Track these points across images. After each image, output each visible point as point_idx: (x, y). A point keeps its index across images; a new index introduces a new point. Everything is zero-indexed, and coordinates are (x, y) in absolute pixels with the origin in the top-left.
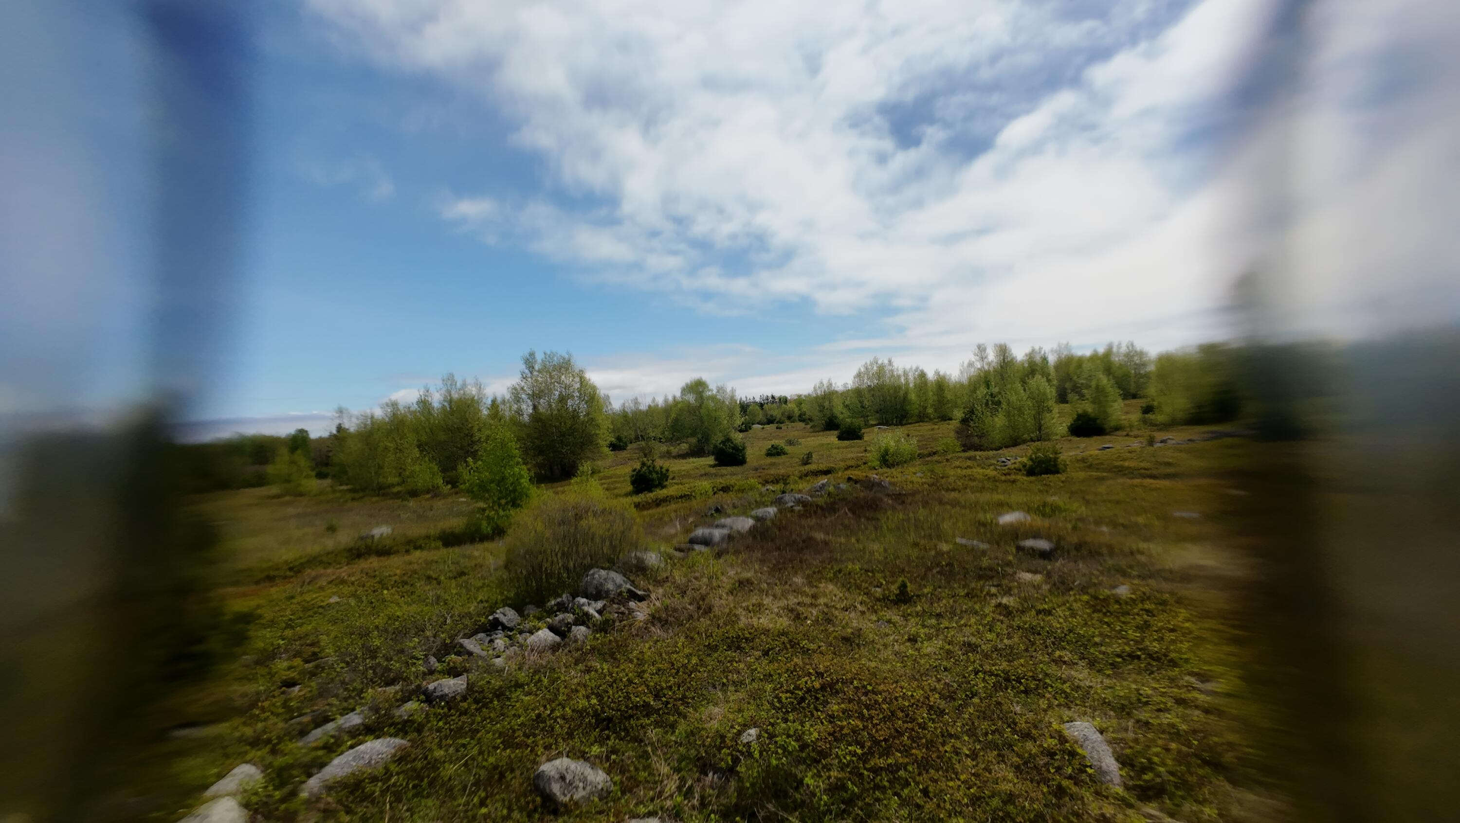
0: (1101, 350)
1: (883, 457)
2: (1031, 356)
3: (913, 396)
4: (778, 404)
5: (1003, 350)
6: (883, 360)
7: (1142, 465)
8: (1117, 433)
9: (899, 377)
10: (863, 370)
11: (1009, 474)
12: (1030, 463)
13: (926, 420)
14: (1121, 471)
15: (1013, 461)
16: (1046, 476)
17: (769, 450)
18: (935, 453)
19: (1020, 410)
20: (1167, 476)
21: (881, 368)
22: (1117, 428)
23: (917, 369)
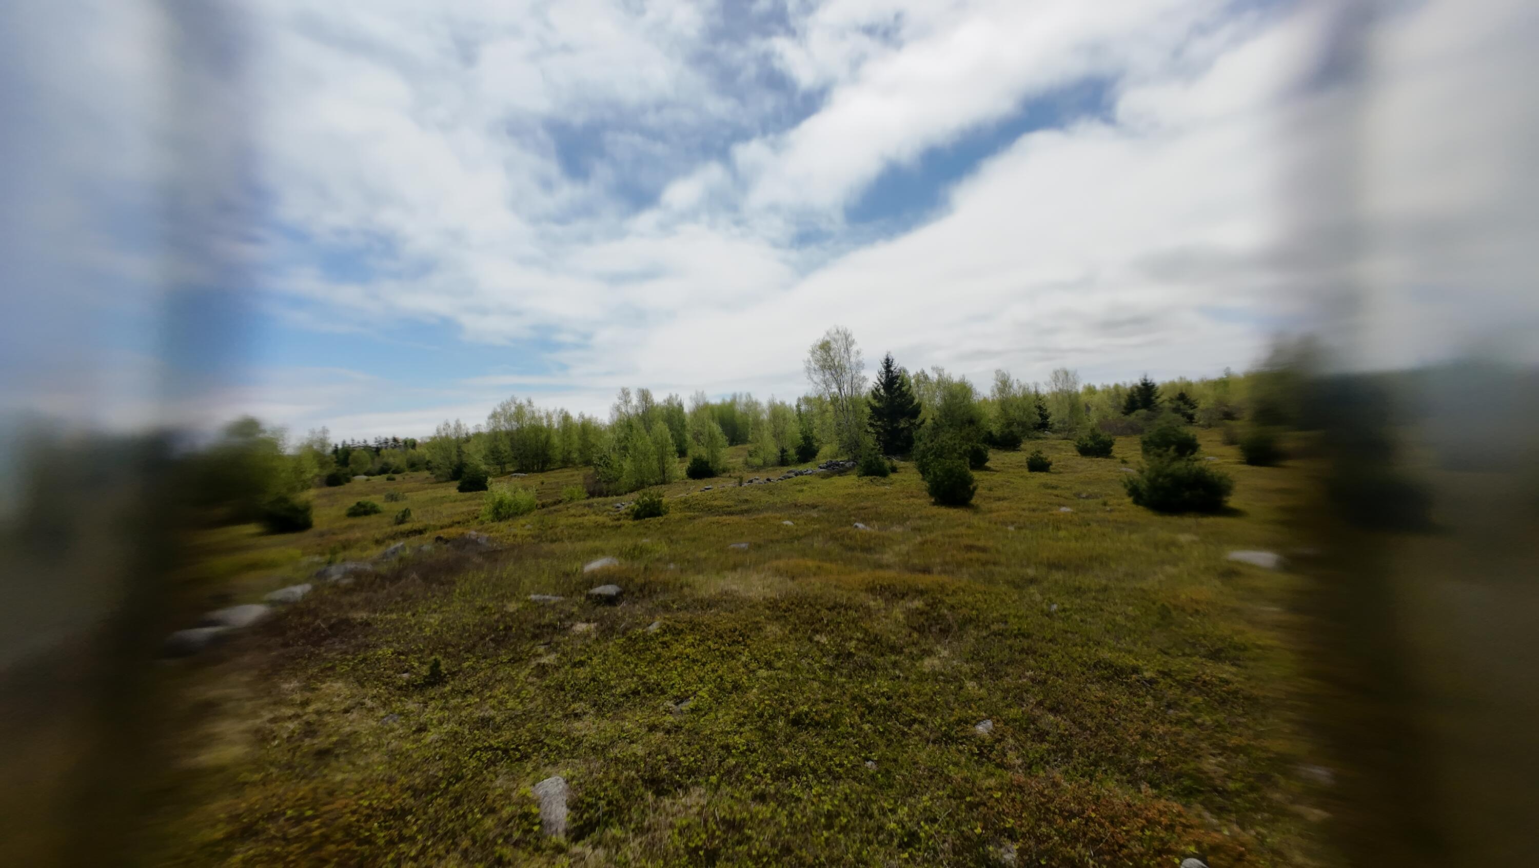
0: (728, 400)
1: (496, 509)
2: (669, 401)
3: (556, 440)
4: (403, 449)
5: (645, 395)
6: (522, 399)
7: (726, 503)
8: (724, 475)
9: (541, 419)
10: (499, 410)
11: (619, 519)
12: (637, 507)
13: (570, 465)
14: (710, 510)
15: (626, 506)
16: (649, 519)
17: (353, 508)
18: (560, 502)
19: (645, 455)
20: (742, 512)
21: (520, 408)
22: (724, 471)
23: (562, 410)
